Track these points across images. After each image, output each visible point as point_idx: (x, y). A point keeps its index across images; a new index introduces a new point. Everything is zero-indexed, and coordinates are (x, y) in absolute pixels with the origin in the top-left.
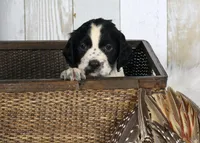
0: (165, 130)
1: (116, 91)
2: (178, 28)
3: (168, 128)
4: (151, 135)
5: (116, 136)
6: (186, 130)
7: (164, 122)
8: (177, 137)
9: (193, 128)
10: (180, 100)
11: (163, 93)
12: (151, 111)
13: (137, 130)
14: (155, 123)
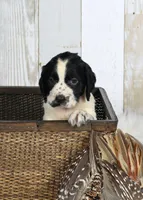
0: (114, 169)
1: (71, 133)
2: (134, 78)
3: (117, 166)
4: (101, 173)
5: (69, 173)
6: (133, 168)
7: (114, 161)
8: (124, 175)
9: (139, 167)
10: (128, 141)
11: (114, 135)
12: (102, 151)
13: (88, 168)
14: (105, 162)
